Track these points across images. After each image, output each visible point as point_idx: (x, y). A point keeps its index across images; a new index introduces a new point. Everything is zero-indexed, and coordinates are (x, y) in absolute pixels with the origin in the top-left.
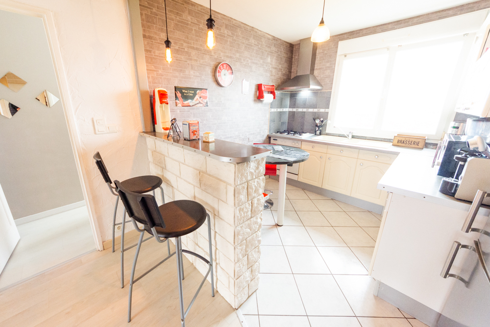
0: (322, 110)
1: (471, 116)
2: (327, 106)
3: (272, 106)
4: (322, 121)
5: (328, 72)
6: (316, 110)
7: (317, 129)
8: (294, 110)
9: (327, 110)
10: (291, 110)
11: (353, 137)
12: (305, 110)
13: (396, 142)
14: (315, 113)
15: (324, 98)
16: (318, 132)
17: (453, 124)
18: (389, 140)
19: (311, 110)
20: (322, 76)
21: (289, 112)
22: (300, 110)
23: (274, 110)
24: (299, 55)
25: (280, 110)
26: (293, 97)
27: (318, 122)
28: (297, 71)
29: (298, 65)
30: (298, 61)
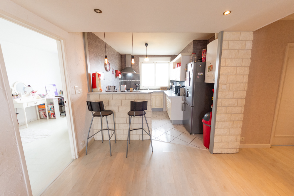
0: (137, 81)
1: (175, 81)
2: (139, 79)
4: (138, 85)
5: (137, 67)
6: (135, 81)
7: (137, 88)
8: (126, 81)
9: (139, 81)
10: (124, 81)
11: (149, 89)
12: (130, 81)
13: (161, 89)
14: (135, 82)
15: (137, 76)
16: (138, 89)
17: (171, 83)
18: (160, 89)
19: (133, 81)
20: (135, 68)
21: (124, 82)
22: (129, 81)
23: (120, 81)
24: (125, 59)
25: (121, 81)
26: (125, 76)
27: (137, 85)
28: (126, 66)
29: (125, 63)
30: (125, 62)
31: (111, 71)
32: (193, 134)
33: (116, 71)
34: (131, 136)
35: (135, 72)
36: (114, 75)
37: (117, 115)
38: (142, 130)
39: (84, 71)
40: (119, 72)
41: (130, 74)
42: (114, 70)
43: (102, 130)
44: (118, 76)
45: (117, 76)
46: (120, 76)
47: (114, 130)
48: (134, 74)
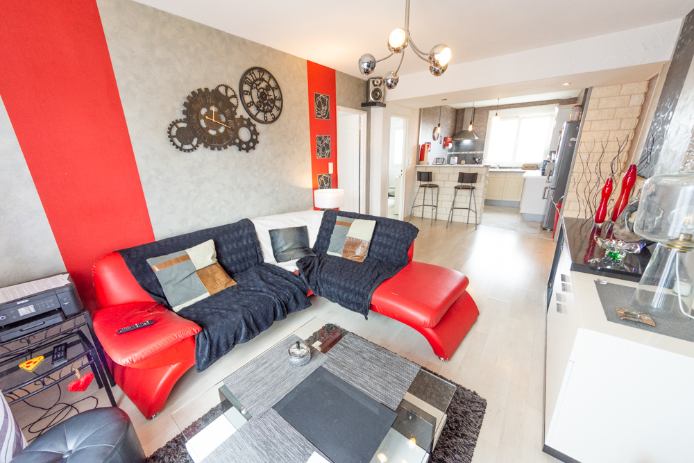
0: (479, 152)
2: (482, 150)
3: (451, 150)
4: (480, 159)
5: (482, 129)
6: (474, 153)
9: (482, 152)
12: (466, 153)
13: (522, 167)
15: (480, 145)
19: (471, 153)
20: (478, 131)
22: (463, 153)
23: (448, 153)
24: (463, 117)
25: (450, 153)
26: (458, 144)
27: (477, 160)
28: (462, 127)
29: (462, 123)
30: (462, 121)
31: (439, 140)
32: (549, 230)
33: (445, 139)
34: (454, 217)
35: (476, 138)
36: (442, 145)
37: (441, 190)
38: (468, 210)
39: (416, 143)
40: (449, 139)
41: (466, 142)
42: (443, 136)
43: (424, 205)
44: (448, 145)
45: (445, 145)
46: (450, 145)
47: (436, 207)
48: (474, 141)
